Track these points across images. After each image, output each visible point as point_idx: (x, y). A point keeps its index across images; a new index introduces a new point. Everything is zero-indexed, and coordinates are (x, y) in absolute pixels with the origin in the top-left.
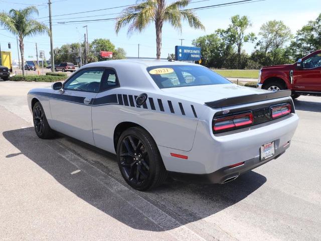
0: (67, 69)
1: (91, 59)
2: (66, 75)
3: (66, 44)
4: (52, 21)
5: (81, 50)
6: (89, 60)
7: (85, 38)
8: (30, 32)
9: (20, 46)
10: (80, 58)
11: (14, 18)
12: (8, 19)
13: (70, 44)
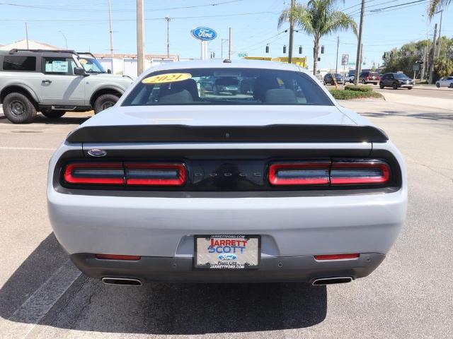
0: (368, 81)
1: (441, 64)
2: (371, 89)
3: (409, 43)
4: (365, 10)
5: (426, 51)
6: (436, 66)
7: (436, 31)
8: (329, 29)
9: (314, 49)
10: (422, 63)
11: (312, 12)
12: (304, 14)
13: (416, 42)
